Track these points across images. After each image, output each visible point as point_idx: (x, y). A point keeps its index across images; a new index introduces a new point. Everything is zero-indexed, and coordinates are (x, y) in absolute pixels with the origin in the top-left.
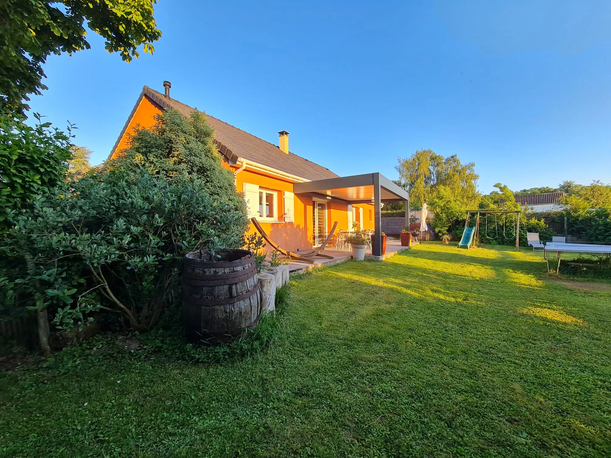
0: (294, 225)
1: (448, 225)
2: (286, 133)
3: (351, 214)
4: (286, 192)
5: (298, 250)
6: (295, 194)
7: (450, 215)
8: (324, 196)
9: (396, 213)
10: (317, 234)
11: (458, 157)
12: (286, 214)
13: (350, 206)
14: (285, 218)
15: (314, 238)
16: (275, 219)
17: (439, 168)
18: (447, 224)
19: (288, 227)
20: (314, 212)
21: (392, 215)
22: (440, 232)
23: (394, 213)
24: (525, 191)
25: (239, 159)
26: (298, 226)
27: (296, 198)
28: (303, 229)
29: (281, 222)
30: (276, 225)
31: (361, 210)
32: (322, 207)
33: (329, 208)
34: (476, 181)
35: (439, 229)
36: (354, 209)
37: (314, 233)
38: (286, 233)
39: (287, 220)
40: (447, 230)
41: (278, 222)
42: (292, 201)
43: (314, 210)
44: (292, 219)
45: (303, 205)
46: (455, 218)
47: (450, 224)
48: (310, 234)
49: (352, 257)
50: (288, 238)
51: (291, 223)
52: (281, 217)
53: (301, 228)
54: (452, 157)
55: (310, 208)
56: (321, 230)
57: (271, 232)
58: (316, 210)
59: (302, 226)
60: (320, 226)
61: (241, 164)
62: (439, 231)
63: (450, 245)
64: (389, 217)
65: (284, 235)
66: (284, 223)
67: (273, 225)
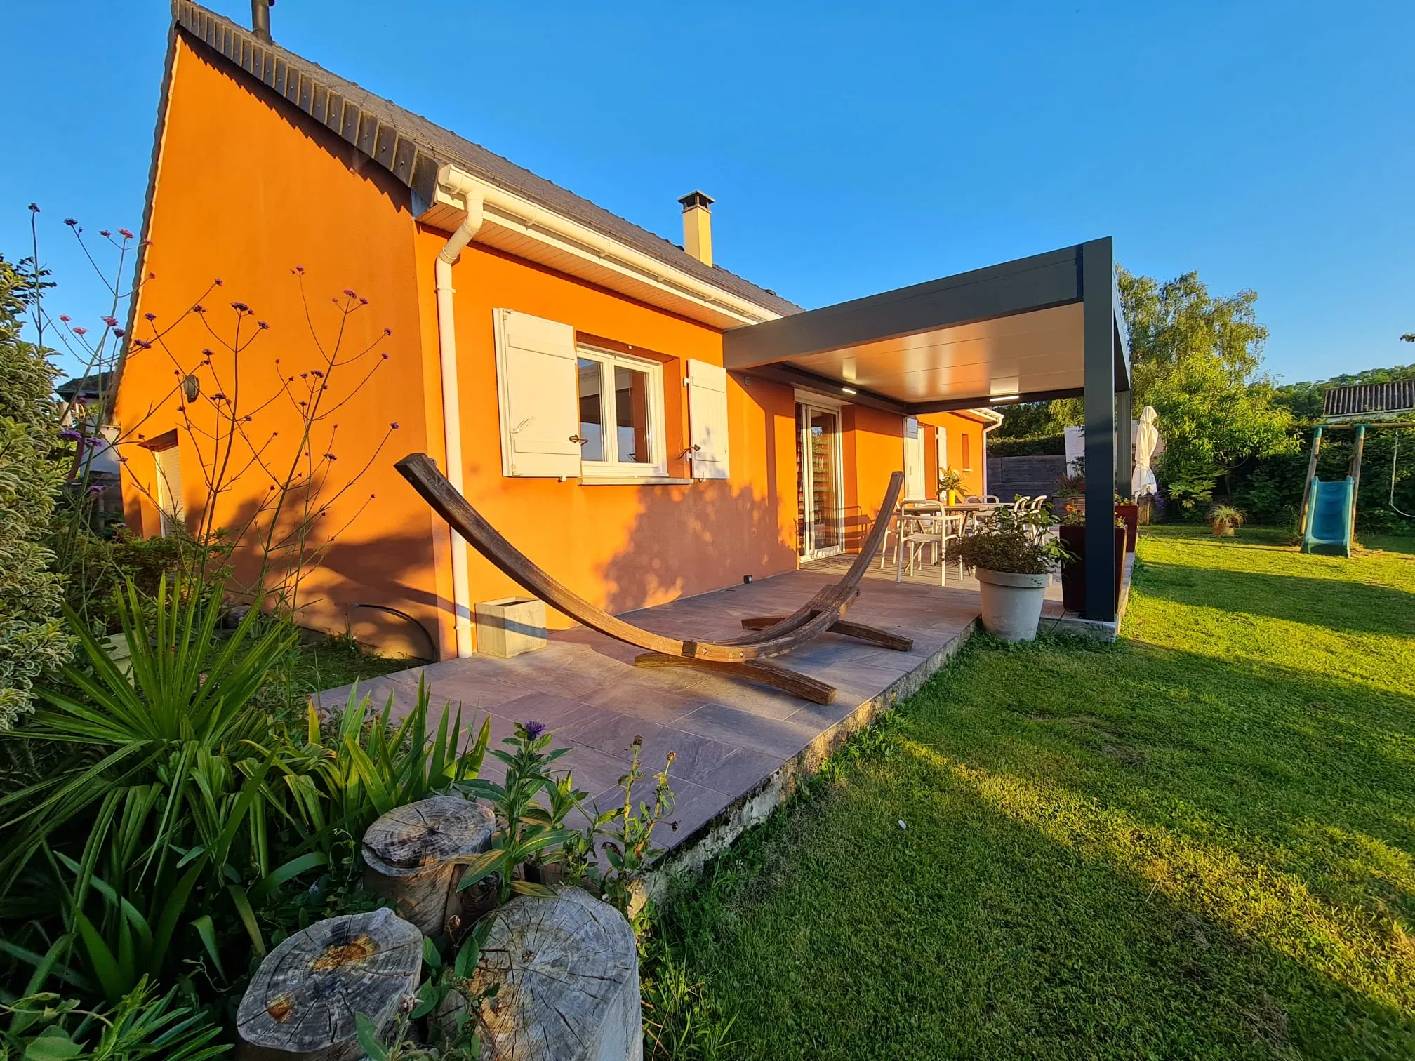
0: (730, 487)
1: (1215, 475)
2: (705, 202)
3: (914, 446)
4: (693, 364)
5: (746, 578)
6: (731, 372)
7: (1226, 441)
8: (831, 383)
9: (1033, 442)
10: (810, 517)
11: (1198, 280)
12: (697, 448)
13: (911, 422)
14: (695, 463)
15: (801, 532)
16: (655, 468)
17: (1140, 316)
18: (1211, 471)
19: (710, 495)
20: (799, 444)
21: (1021, 449)
22: (1186, 495)
23: (1025, 444)
24: (1343, 378)
25: (441, 178)
26: (747, 492)
27: (736, 386)
28: (763, 499)
29: (679, 481)
30: (658, 491)
31: (942, 435)
32: (824, 422)
33: (848, 426)
34: (1260, 345)
35: (1183, 488)
36: (921, 431)
37: (802, 512)
38: (702, 517)
39: (702, 472)
40: (1212, 489)
41: (667, 481)
42: (722, 401)
43: (798, 434)
44: (724, 467)
45: (761, 413)
46: (1247, 451)
47: (1223, 472)
48: (787, 516)
49: (979, 623)
50: (707, 537)
51: (719, 483)
52: (681, 456)
53: (757, 496)
54: (1183, 279)
55: (785, 425)
56: (823, 500)
57: (640, 517)
58: (808, 434)
59: (760, 490)
60: (819, 489)
61: (458, 204)
62: (1185, 492)
63: (1241, 538)
64: (1011, 454)
65: (694, 524)
66: (692, 481)
67: (646, 489)
